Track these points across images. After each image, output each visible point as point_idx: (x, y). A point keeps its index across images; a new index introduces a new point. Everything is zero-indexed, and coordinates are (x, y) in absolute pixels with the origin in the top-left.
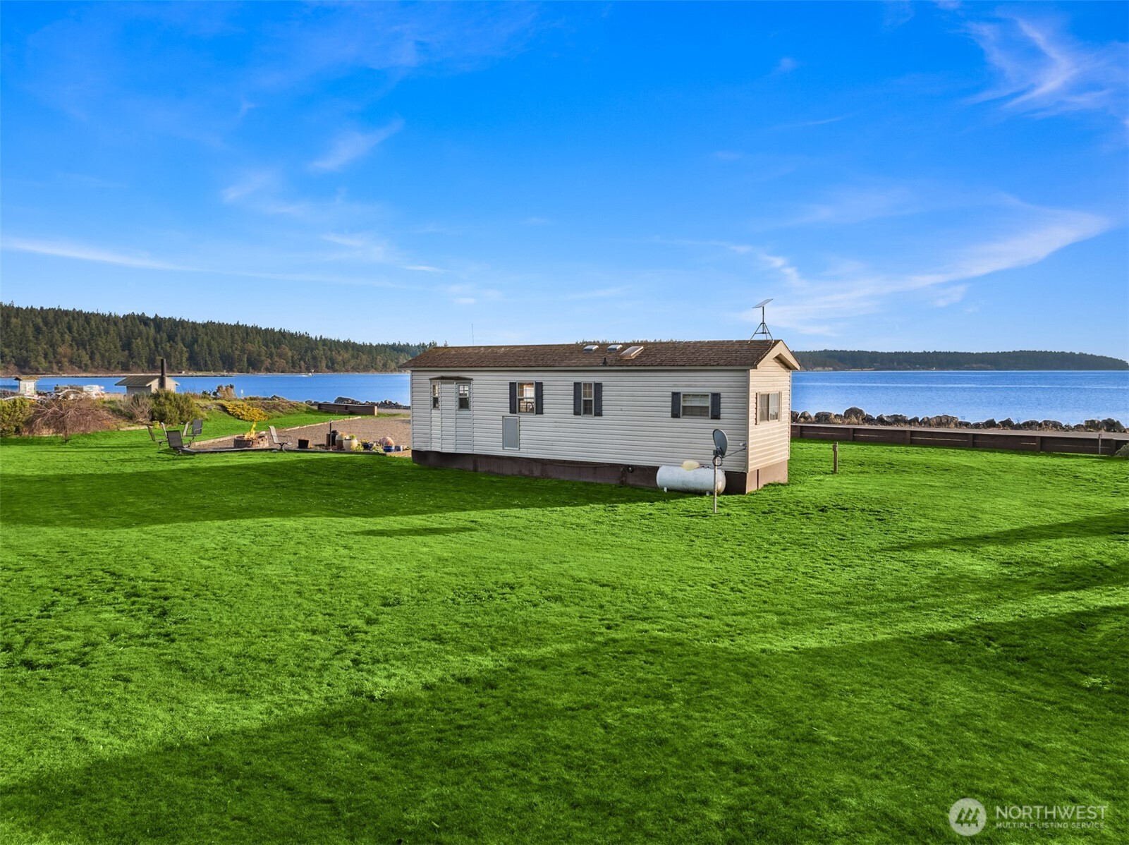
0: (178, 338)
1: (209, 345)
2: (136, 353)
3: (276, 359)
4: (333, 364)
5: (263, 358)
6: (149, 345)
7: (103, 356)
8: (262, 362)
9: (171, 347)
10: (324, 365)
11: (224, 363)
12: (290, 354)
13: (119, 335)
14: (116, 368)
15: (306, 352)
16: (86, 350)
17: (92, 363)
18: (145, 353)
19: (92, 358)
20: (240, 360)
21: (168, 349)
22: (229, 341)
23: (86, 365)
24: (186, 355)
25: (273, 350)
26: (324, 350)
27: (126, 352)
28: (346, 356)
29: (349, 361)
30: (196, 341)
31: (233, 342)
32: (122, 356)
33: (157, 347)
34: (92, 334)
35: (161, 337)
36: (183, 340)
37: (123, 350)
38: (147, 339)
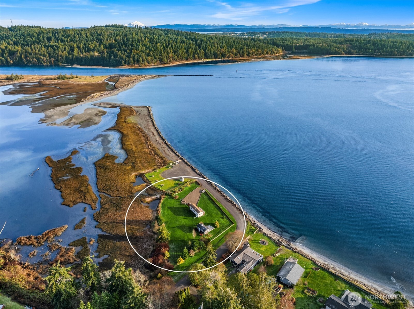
0: (202, 48)
1: (210, 50)
2: (189, 54)
3: (231, 53)
4: (249, 54)
5: (226, 54)
6: (193, 51)
7: (181, 56)
8: (226, 55)
9: (199, 51)
10: (246, 54)
11: (215, 56)
12: (235, 51)
13: (185, 47)
14: (184, 59)
15: (240, 50)
16: (176, 54)
17: (178, 58)
18: (192, 53)
19: (178, 57)
20: (219, 55)
21: (199, 52)
22: (216, 48)
23: (176, 60)
24: (203, 54)
25: (230, 50)
26: (246, 48)
27: (187, 54)
28: (254, 51)
29: (254, 52)
30: (206, 48)
31: (218, 48)
32: (186, 55)
33: (195, 51)
34: (178, 48)
35: (197, 48)
36: (203, 48)
37: (186, 53)
38: (193, 49)
